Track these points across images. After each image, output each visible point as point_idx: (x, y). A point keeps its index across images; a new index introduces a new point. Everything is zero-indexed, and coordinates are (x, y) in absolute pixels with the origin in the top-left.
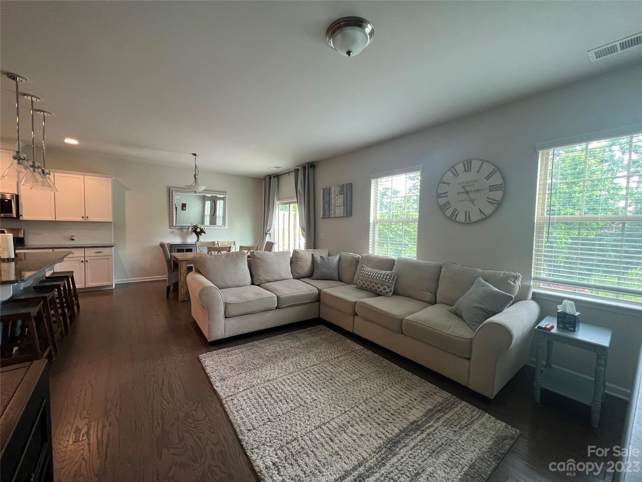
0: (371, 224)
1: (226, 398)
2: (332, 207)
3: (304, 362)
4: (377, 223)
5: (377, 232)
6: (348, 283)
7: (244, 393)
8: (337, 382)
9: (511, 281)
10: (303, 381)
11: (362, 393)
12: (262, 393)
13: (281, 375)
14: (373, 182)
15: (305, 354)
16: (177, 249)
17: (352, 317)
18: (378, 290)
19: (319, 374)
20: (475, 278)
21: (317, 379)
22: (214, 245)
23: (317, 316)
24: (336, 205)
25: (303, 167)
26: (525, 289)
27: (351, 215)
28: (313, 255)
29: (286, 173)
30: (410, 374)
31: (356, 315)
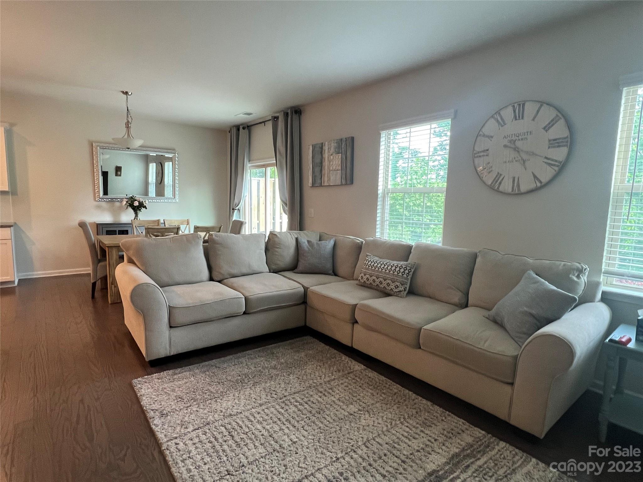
0: (379, 196)
1: (168, 441)
2: (326, 171)
3: (281, 389)
4: (388, 194)
5: (387, 207)
6: (345, 278)
7: (194, 434)
8: (326, 416)
9: (574, 275)
10: (280, 416)
11: (361, 432)
12: (219, 433)
13: (249, 407)
14: (383, 134)
15: (283, 378)
16: (107, 231)
17: (351, 325)
18: (387, 288)
19: (301, 404)
20: (524, 272)
21: (299, 412)
22: (158, 225)
23: (302, 324)
24: (331, 168)
25: (284, 113)
26: (593, 286)
27: (352, 183)
28: (297, 239)
29: (260, 123)
30: (429, 403)
31: (357, 322)
